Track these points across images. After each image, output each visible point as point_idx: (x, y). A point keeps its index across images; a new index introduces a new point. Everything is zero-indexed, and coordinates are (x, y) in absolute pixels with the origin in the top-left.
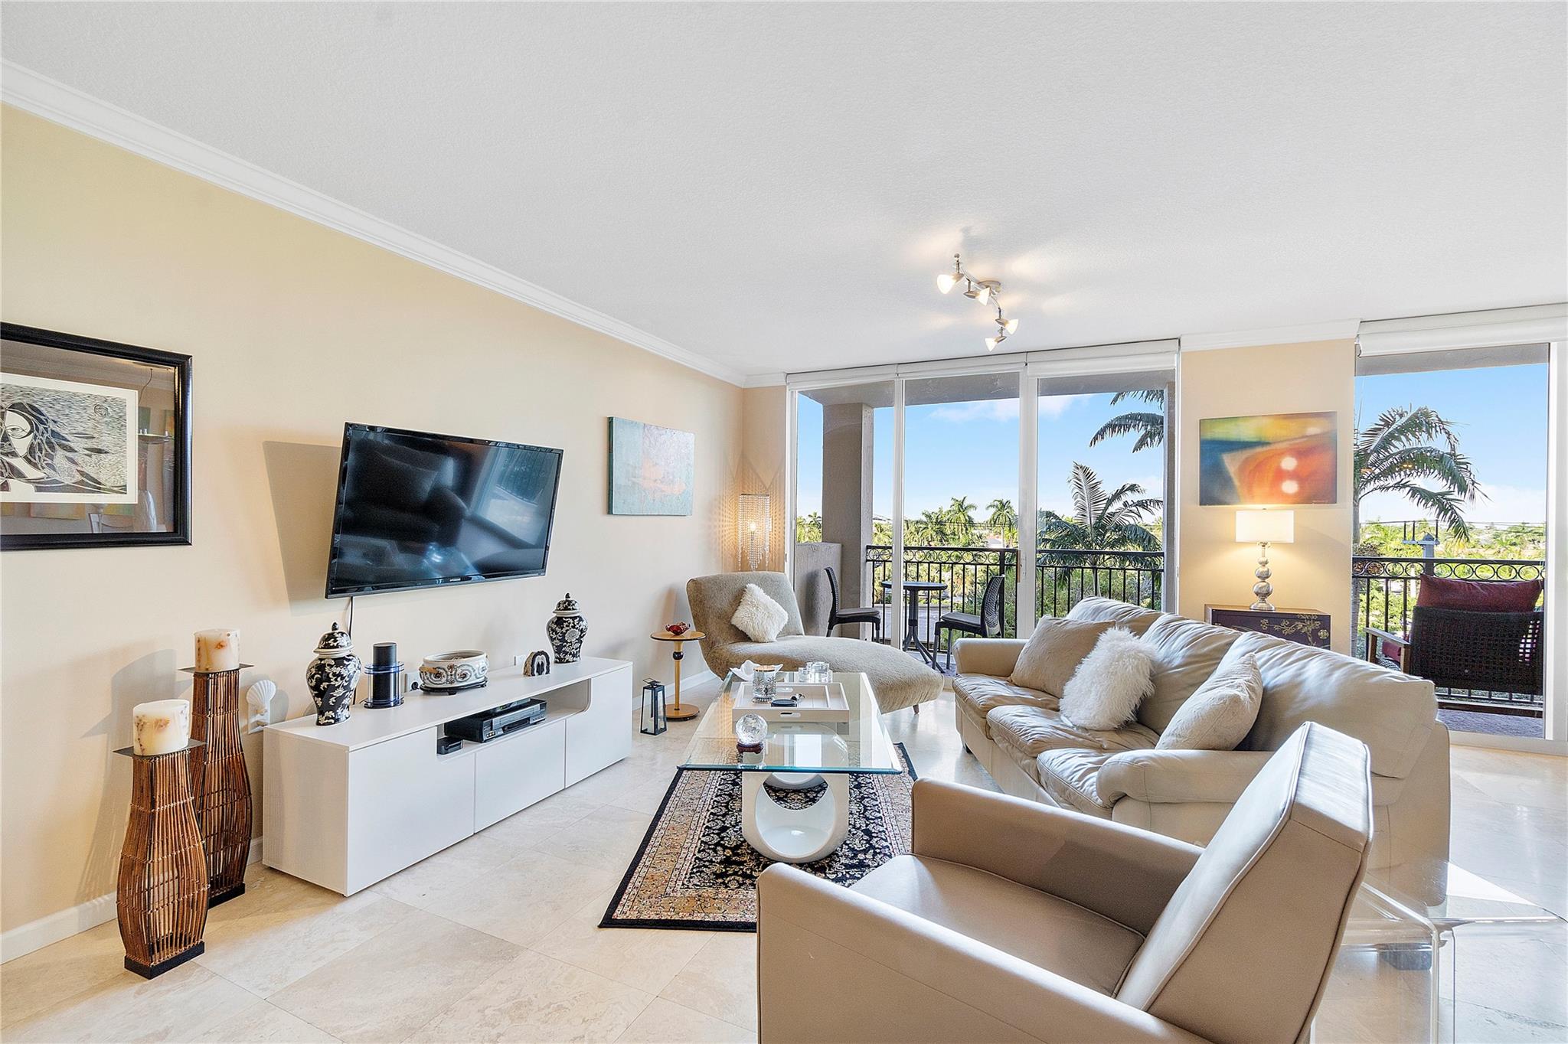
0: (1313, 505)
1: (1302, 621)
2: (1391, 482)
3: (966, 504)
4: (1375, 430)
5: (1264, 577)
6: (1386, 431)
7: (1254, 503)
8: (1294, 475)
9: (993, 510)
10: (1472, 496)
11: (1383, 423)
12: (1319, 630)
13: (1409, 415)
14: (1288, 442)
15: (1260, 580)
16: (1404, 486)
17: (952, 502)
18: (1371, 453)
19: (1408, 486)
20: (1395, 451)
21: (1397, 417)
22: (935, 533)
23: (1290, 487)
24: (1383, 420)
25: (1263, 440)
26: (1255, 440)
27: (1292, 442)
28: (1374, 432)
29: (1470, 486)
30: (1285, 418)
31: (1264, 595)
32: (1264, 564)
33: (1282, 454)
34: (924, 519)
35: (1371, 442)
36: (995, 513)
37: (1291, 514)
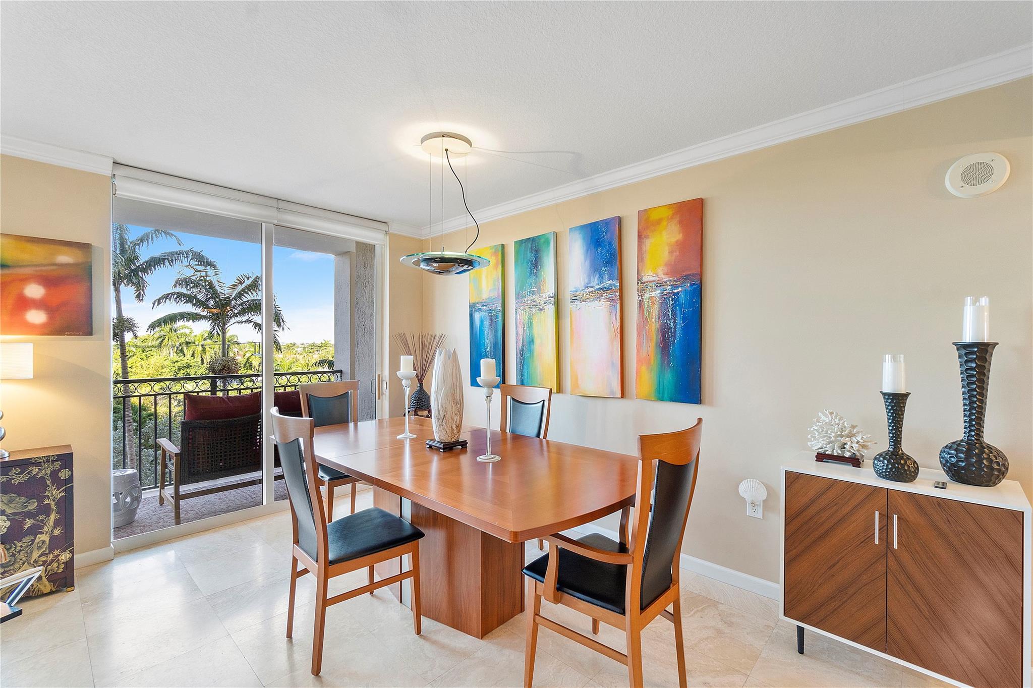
0: (66, 336)
1: (38, 464)
2: (244, 318)
4: (234, 285)
6: (240, 288)
8: (41, 305)
10: (283, 329)
11: (238, 282)
12: (59, 471)
13: (253, 278)
14: (34, 268)
16: (251, 321)
18: (232, 300)
19: (253, 322)
20: (245, 300)
21: (246, 279)
23: (37, 317)
24: (238, 280)
25: (1, 262)
27: (38, 269)
28: (234, 287)
29: (282, 324)
33: (25, 280)
35: (232, 293)
37: (30, 346)
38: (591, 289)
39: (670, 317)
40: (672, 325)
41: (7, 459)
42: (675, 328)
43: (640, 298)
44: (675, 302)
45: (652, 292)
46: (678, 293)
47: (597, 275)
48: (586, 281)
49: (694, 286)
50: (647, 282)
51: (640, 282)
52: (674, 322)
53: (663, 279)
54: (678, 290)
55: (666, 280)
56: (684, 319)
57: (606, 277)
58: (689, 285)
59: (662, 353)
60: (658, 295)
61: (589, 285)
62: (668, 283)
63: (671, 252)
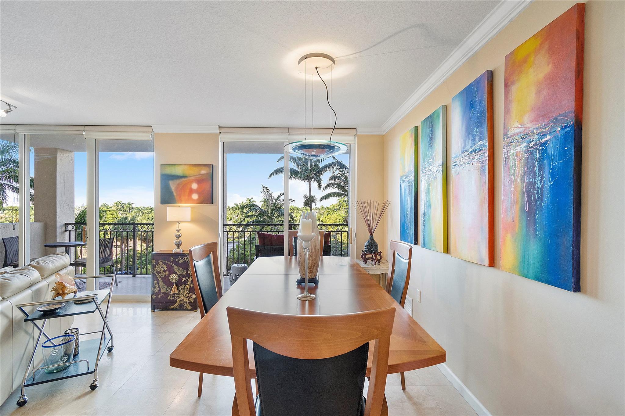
0: (204, 204)
1: (186, 256)
3: (252, 200)
5: (178, 237)
7: (182, 203)
8: (196, 191)
9: (263, 203)
14: (194, 177)
15: (177, 238)
17: (246, 199)
22: (240, 212)
23: (195, 197)
25: (185, 175)
26: (182, 175)
30: (193, 166)
31: (178, 245)
32: (178, 231)
33: (192, 182)
34: (236, 206)
36: (263, 204)
38: (466, 153)
39: (537, 174)
40: (539, 185)
41: (182, 253)
42: (542, 188)
43: (506, 155)
44: (543, 154)
45: (517, 146)
46: (546, 143)
47: (471, 138)
48: (463, 145)
49: (566, 129)
50: (513, 136)
51: (506, 137)
52: (541, 180)
53: (529, 128)
54: (546, 139)
55: (532, 129)
56: (553, 175)
57: (477, 138)
58: (559, 129)
59: (527, 219)
60: (524, 149)
61: (465, 149)
62: (535, 132)
63: (538, 92)
